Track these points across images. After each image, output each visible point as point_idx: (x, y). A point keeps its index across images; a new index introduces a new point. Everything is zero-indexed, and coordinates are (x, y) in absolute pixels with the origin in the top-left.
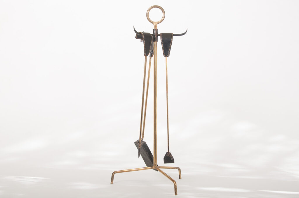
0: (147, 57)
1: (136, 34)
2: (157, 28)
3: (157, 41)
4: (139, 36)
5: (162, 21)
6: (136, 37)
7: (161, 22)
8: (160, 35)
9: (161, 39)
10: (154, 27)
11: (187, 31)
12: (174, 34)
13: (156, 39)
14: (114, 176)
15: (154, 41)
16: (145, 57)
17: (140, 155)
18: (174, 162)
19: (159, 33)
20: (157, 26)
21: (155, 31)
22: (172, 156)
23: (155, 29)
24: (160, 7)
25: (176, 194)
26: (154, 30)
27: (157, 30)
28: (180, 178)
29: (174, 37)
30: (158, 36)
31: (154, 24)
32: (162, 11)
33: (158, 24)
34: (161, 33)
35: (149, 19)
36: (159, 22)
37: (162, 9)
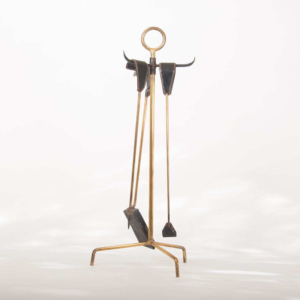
0: (142, 92)
1: (126, 62)
2: (155, 57)
3: (155, 74)
4: (131, 65)
5: (162, 47)
6: (126, 67)
7: (161, 49)
8: (158, 66)
9: (160, 70)
10: (151, 55)
12: (176, 64)
13: (153, 71)
14: (95, 254)
15: (151, 73)
16: (138, 92)
17: (130, 226)
18: (176, 236)
19: (158, 63)
20: (155, 53)
21: (153, 60)
22: (173, 227)
23: (153, 58)
24: (159, 29)
25: (178, 275)
26: (151, 59)
27: (155, 59)
28: (184, 262)
29: (177, 68)
30: (156, 66)
31: (151, 52)
32: (162, 34)
33: (157, 51)
34: (160, 63)
35: (145, 45)
36: (158, 49)
37: (161, 31)
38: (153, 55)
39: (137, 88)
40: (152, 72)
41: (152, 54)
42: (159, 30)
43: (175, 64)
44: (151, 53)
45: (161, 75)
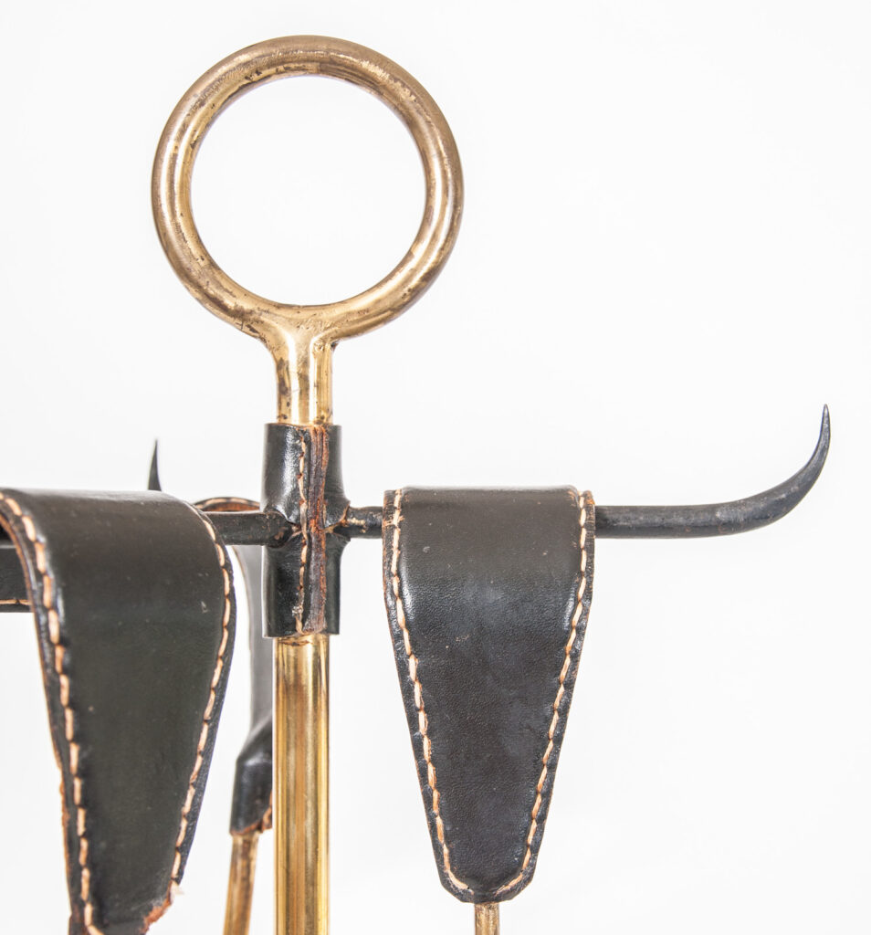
2: (325, 409)
3: (333, 627)
5: (416, 293)
7: (397, 309)
9: (394, 595)
10: (283, 390)
11: (825, 431)
12: (600, 501)
19: (361, 489)
20: (324, 368)
23: (300, 433)
24: (381, 61)
26: (276, 436)
27: (332, 436)
29: (607, 550)
30: (345, 532)
31: (276, 347)
32: (411, 124)
33: (349, 334)
34: (390, 497)
35: (196, 267)
36: (364, 313)
37: (404, 94)
38: (304, 391)
39: (66, 912)
40: (298, 610)
41: (294, 384)
42: (378, 72)
43: (587, 495)
44: (281, 365)
45: (413, 664)
